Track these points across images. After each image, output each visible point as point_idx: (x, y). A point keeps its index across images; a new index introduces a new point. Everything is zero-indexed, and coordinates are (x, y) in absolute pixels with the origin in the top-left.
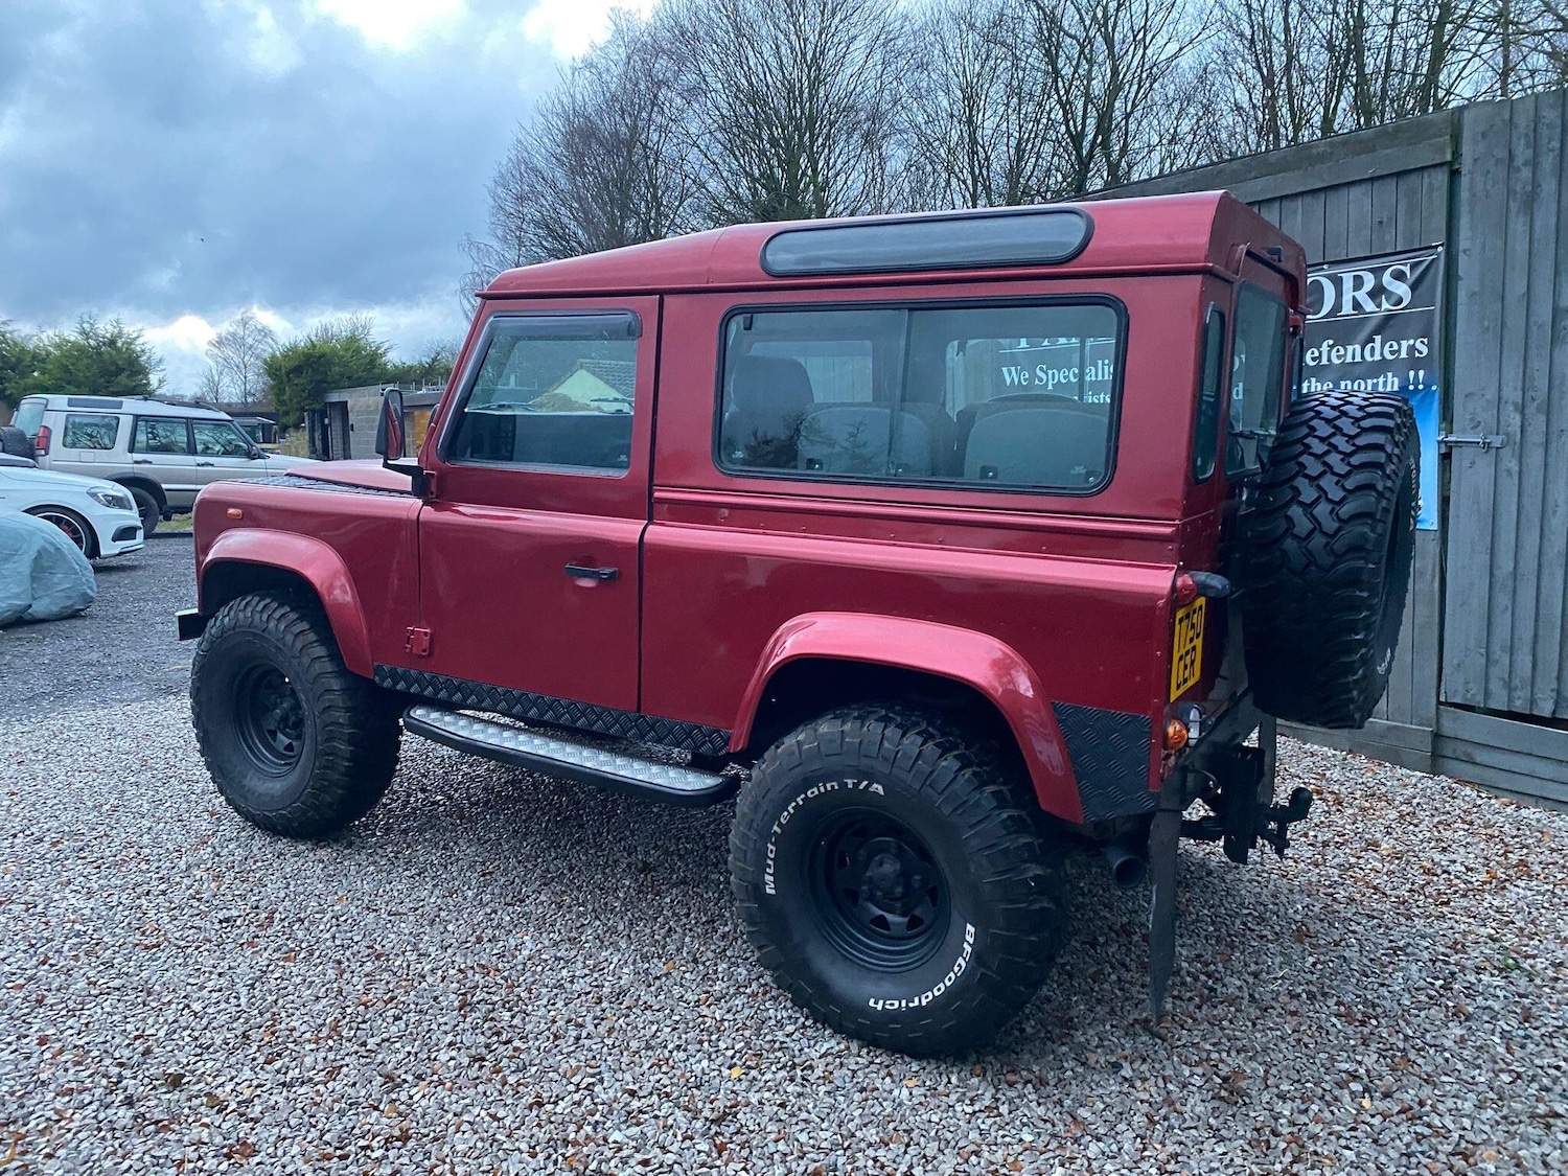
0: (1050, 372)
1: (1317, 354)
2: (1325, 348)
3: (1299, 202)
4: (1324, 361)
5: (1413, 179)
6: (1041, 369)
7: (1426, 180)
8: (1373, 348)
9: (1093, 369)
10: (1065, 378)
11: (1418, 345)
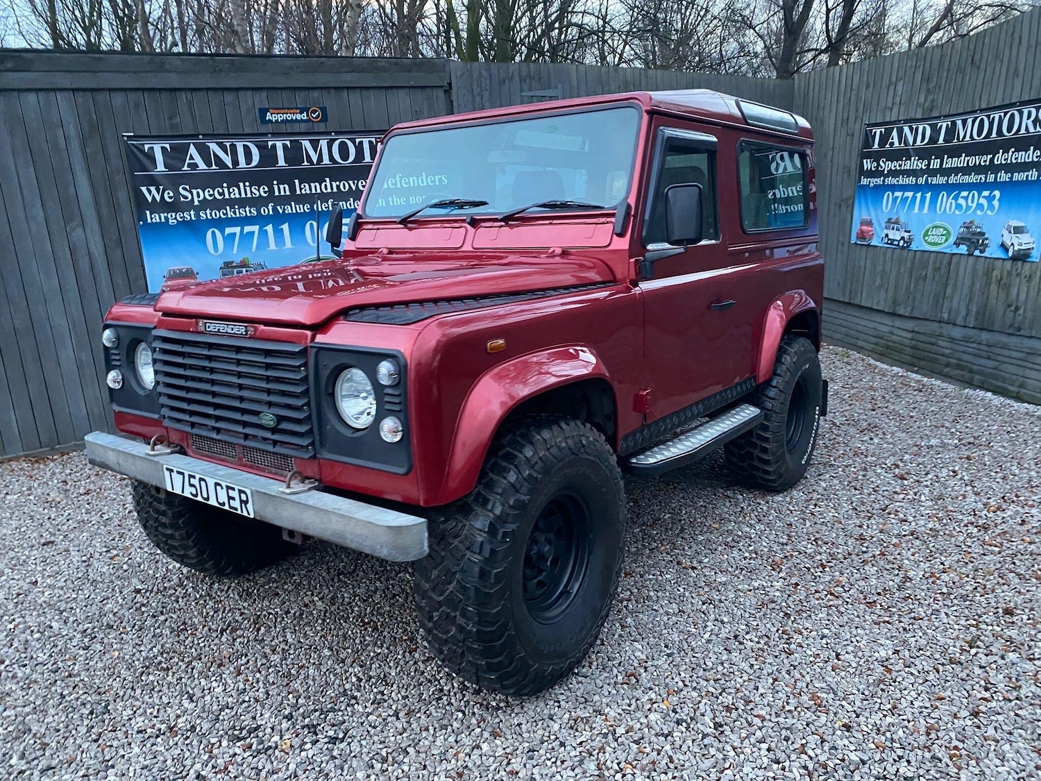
0: (194, 192)
1: (394, 181)
2: (398, 178)
3: (371, 92)
4: (399, 186)
5: (428, 91)
6: (185, 189)
7: (435, 93)
8: (422, 179)
9: (236, 189)
10: (210, 195)
11: (443, 178)
